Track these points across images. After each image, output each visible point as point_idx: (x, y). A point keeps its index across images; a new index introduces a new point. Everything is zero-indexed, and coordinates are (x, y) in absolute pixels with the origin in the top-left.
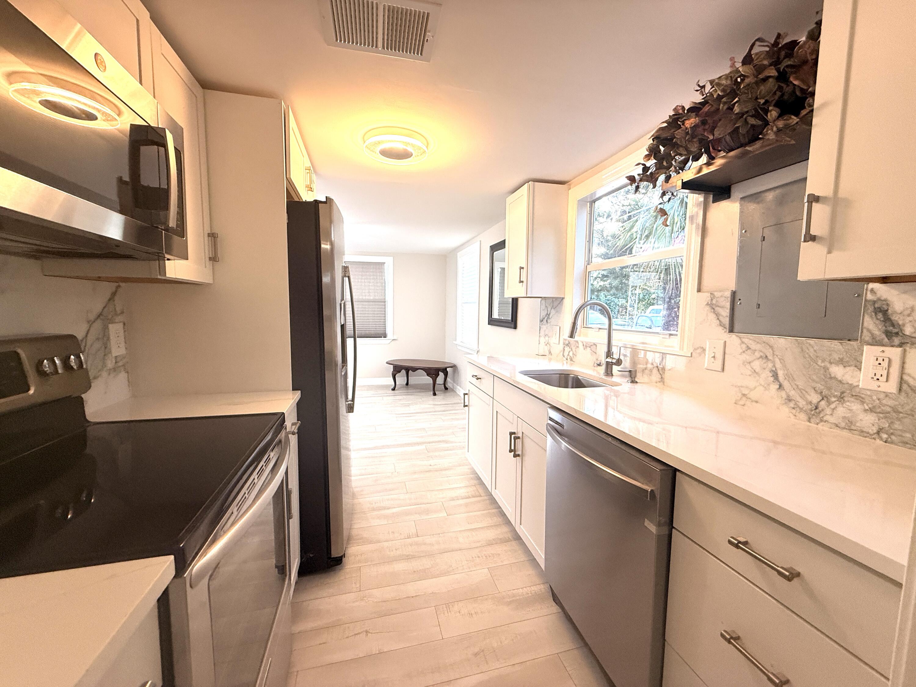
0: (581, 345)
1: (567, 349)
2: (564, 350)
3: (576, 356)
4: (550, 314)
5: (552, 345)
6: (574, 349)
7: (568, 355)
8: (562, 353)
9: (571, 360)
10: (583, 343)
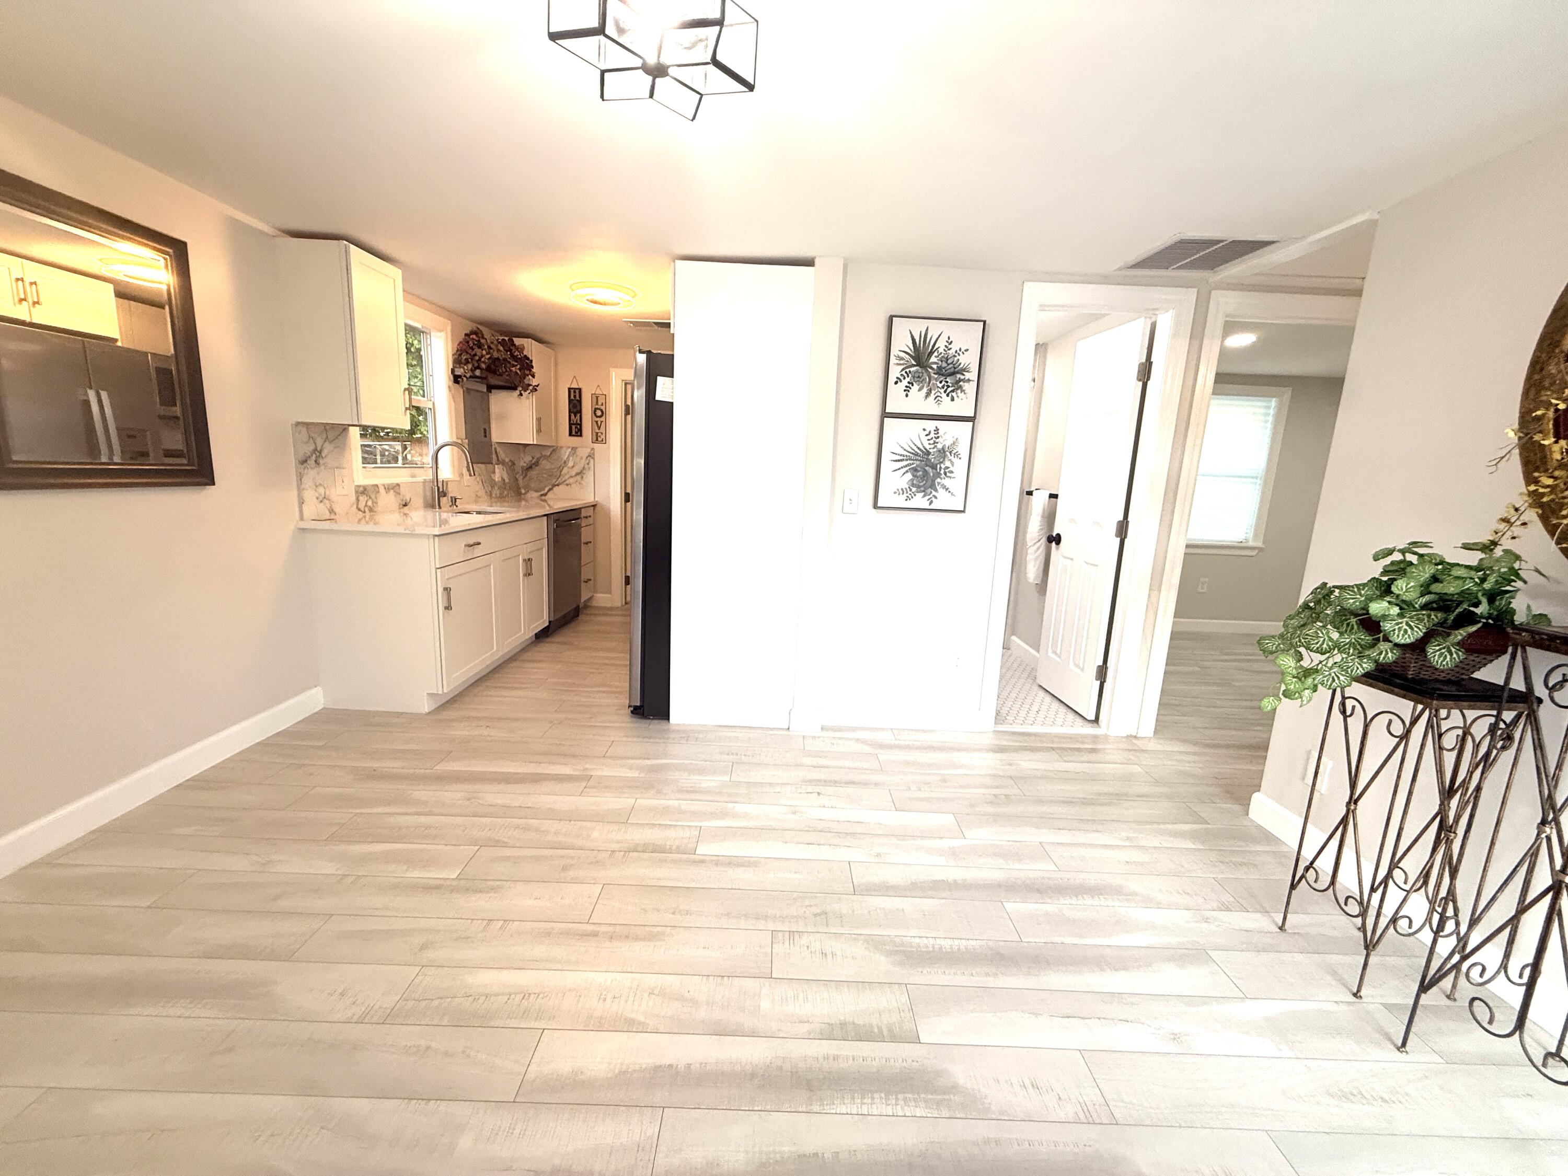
0: (381, 488)
1: (363, 499)
2: (358, 500)
4: (321, 448)
5: (334, 498)
6: (373, 497)
7: (366, 505)
8: (355, 506)
10: (384, 485)
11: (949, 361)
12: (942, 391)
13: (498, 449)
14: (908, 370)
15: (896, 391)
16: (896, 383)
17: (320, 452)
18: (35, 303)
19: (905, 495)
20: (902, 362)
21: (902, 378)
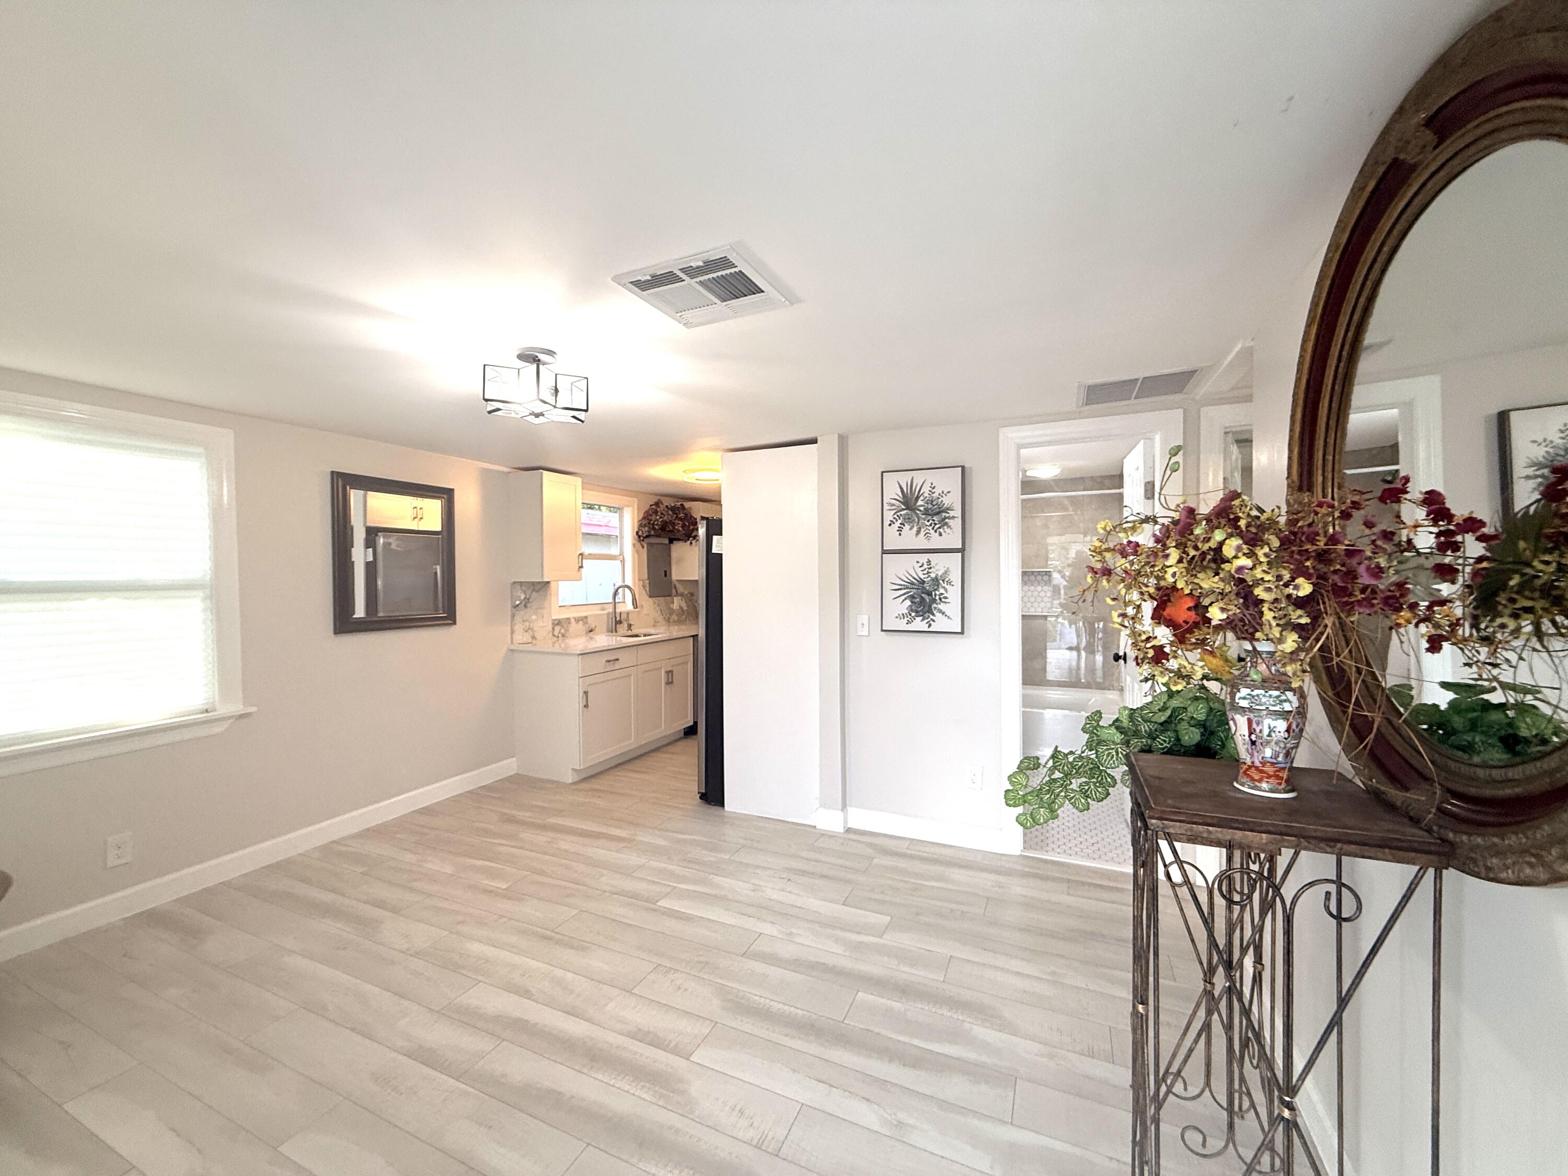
0: (572, 620)
1: (557, 629)
2: (553, 629)
3: (568, 630)
4: (530, 597)
5: (535, 629)
6: (565, 626)
7: (560, 632)
8: (551, 634)
9: (563, 636)
10: (575, 618)
11: (934, 503)
12: (930, 528)
13: (678, 585)
14: (899, 514)
15: (891, 532)
16: (890, 525)
17: (528, 599)
18: (421, 518)
19: (906, 619)
20: (893, 508)
21: (894, 521)
